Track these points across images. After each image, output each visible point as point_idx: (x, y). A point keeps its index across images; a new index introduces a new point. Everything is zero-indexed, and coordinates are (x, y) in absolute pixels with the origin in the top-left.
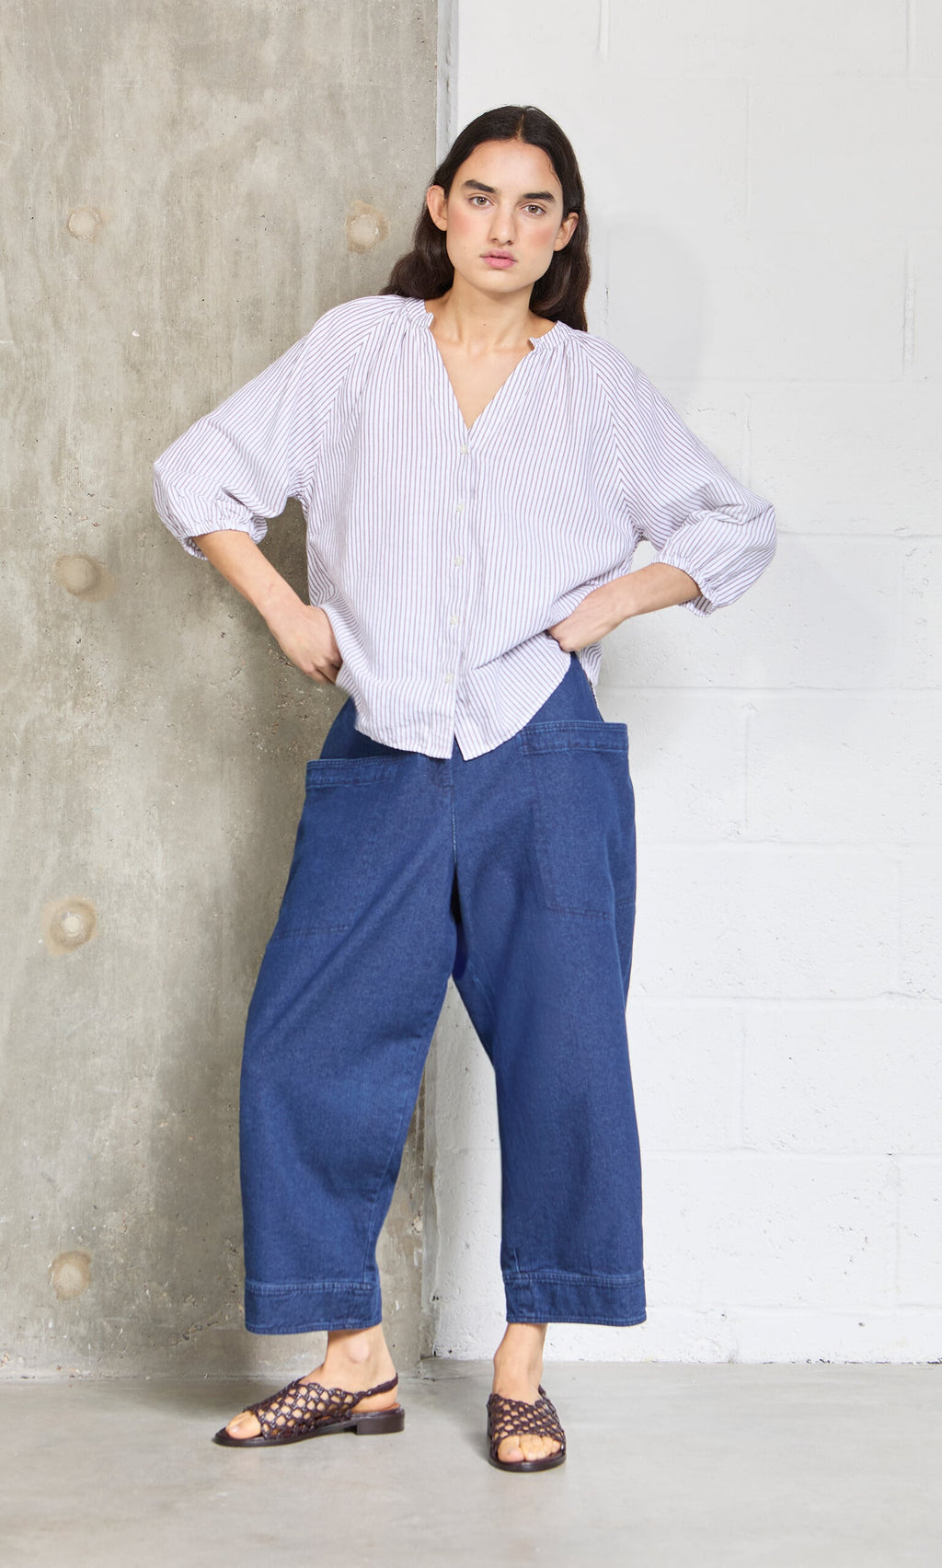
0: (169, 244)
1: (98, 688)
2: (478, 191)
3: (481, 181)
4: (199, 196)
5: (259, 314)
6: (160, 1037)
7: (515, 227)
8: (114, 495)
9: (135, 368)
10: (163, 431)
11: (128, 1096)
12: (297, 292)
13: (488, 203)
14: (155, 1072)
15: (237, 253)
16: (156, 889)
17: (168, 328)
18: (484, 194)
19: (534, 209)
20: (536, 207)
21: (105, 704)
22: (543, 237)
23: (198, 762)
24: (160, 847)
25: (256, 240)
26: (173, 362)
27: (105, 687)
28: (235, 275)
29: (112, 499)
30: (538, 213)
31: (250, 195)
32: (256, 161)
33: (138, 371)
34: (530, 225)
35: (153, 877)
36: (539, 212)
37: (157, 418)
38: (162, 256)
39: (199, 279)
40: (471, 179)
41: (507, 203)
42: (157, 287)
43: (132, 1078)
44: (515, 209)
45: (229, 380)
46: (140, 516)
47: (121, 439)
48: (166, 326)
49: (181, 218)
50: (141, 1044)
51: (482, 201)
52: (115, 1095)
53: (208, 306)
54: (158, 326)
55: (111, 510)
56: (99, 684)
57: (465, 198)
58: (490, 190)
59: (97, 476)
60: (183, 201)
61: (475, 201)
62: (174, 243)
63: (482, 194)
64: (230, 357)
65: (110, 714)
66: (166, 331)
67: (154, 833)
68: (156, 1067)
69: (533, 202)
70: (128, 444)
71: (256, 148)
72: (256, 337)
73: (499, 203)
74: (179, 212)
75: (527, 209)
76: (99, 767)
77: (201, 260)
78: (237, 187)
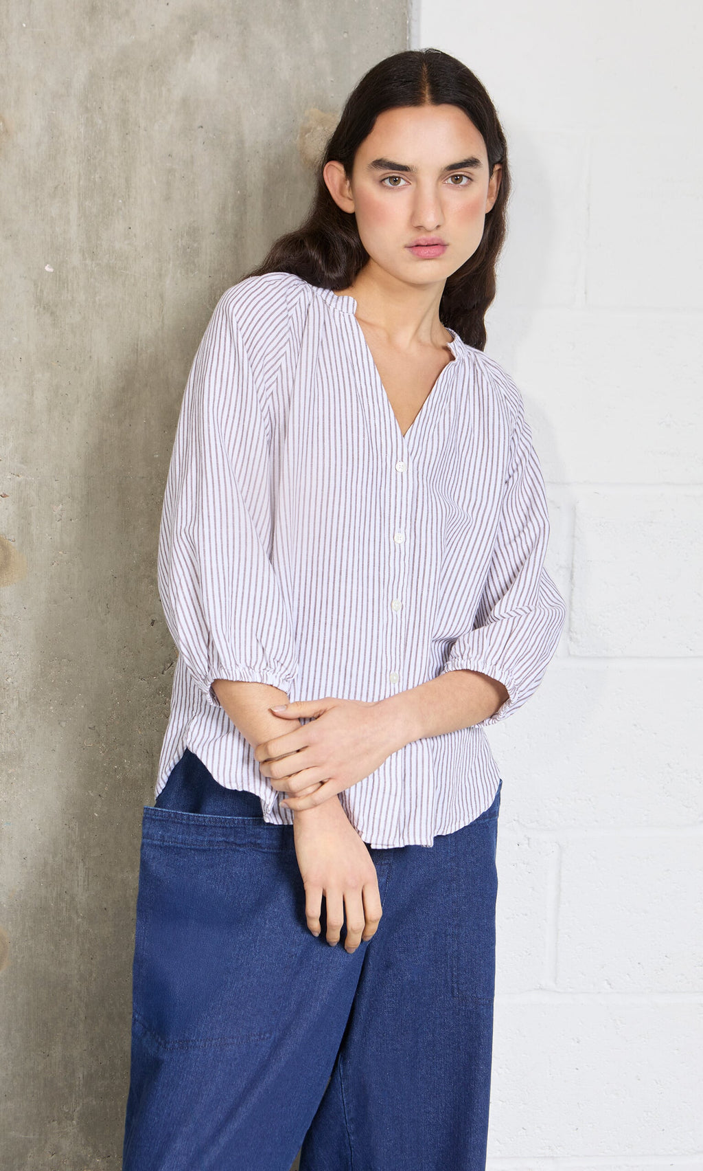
0: (89, 160)
1: (8, 685)
2: (388, 171)
3: (392, 158)
4: (124, 101)
5: (195, 245)
6: (81, 1076)
7: (441, 205)
8: (24, 461)
9: (48, 308)
10: (82, 385)
11: (46, 1142)
12: (241, 219)
13: (402, 182)
14: (76, 1114)
15: (171, 171)
16: (77, 912)
17: (87, 262)
18: (395, 173)
19: (457, 179)
20: (461, 176)
21: (16, 703)
22: (472, 209)
23: (124, 768)
24: (81, 865)
25: (192, 157)
26: (94, 302)
27: (16, 684)
28: (168, 198)
29: (22, 466)
30: (463, 183)
31: (185, 101)
32: (193, 59)
33: (52, 313)
34: (456, 198)
35: (73, 899)
36: (465, 181)
37: (76, 369)
38: (80, 175)
39: (124, 202)
40: (379, 158)
41: (428, 180)
42: (74, 213)
43: (49, 1122)
44: (437, 184)
45: (160, 323)
46: (56, 485)
47: (33, 395)
48: (85, 259)
49: (102, 128)
50: (60, 1084)
51: (395, 180)
52: (30, 1142)
53: (135, 235)
54: (75, 259)
55: (22, 477)
56: (9, 680)
57: (374, 180)
58: (404, 168)
59: (5, 438)
60: (105, 107)
61: (387, 182)
62: (95, 158)
63: (395, 174)
64: (162, 296)
65: (22, 715)
66: (86, 265)
67: (73, 850)
68: (78, 1109)
69: (457, 172)
70: (40, 399)
71: (192, 42)
72: (192, 272)
73: (417, 181)
74: (100, 122)
75: (450, 181)
76: (10, 776)
77: (127, 180)
78: (169, 90)
